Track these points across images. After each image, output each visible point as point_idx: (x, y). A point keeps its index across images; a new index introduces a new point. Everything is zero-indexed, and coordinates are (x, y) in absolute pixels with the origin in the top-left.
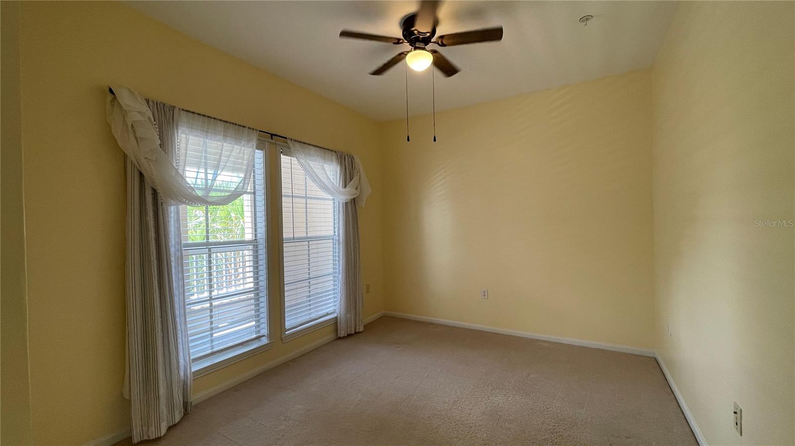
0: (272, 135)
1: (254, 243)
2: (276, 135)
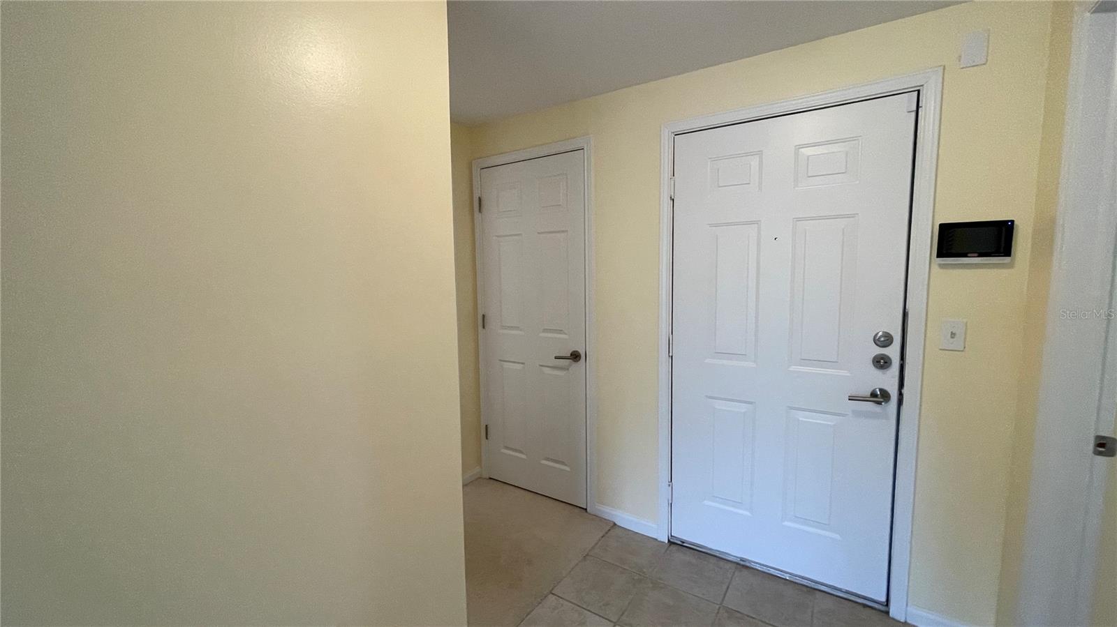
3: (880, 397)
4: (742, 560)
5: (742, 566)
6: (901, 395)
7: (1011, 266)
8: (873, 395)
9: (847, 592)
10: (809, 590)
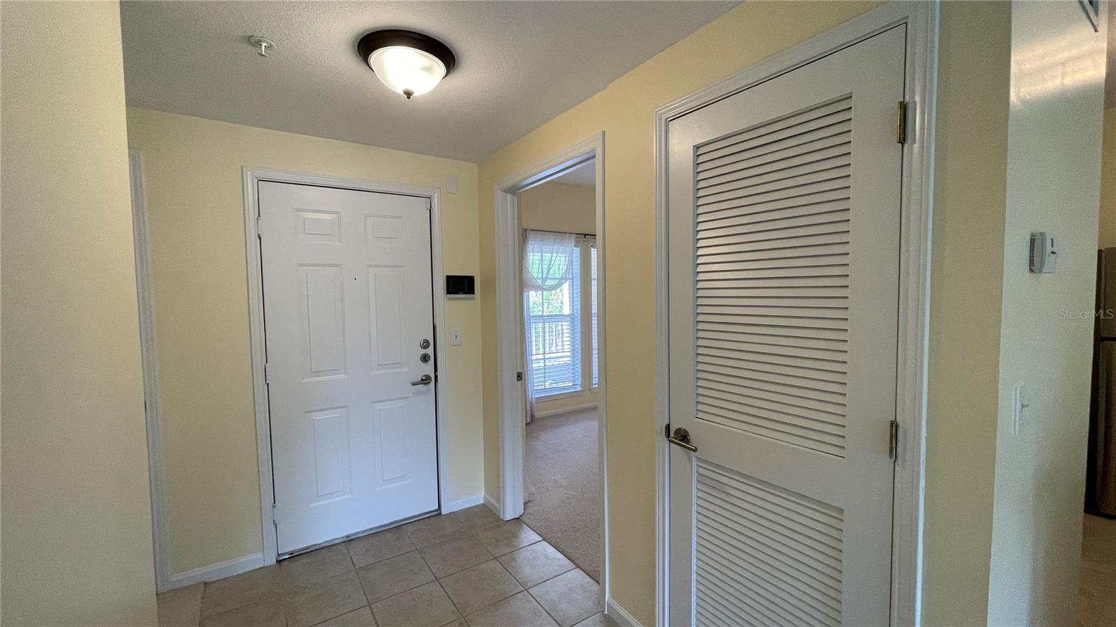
0: (585, 235)
1: (572, 316)
2: (588, 235)
3: (425, 380)
4: (347, 537)
5: (350, 541)
6: (436, 377)
7: (474, 299)
8: (422, 380)
9: (419, 515)
10: (397, 528)
